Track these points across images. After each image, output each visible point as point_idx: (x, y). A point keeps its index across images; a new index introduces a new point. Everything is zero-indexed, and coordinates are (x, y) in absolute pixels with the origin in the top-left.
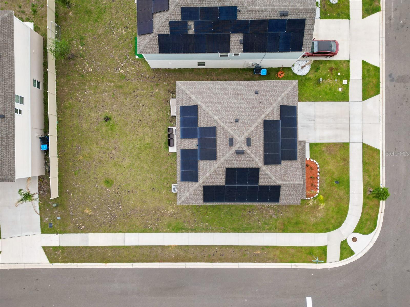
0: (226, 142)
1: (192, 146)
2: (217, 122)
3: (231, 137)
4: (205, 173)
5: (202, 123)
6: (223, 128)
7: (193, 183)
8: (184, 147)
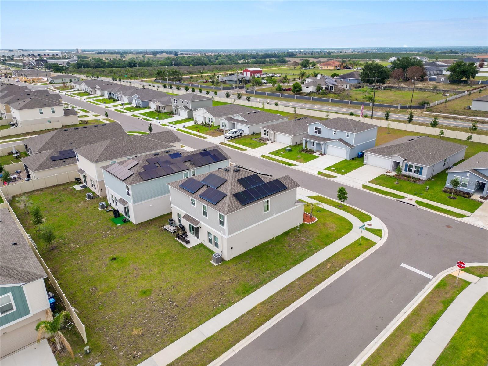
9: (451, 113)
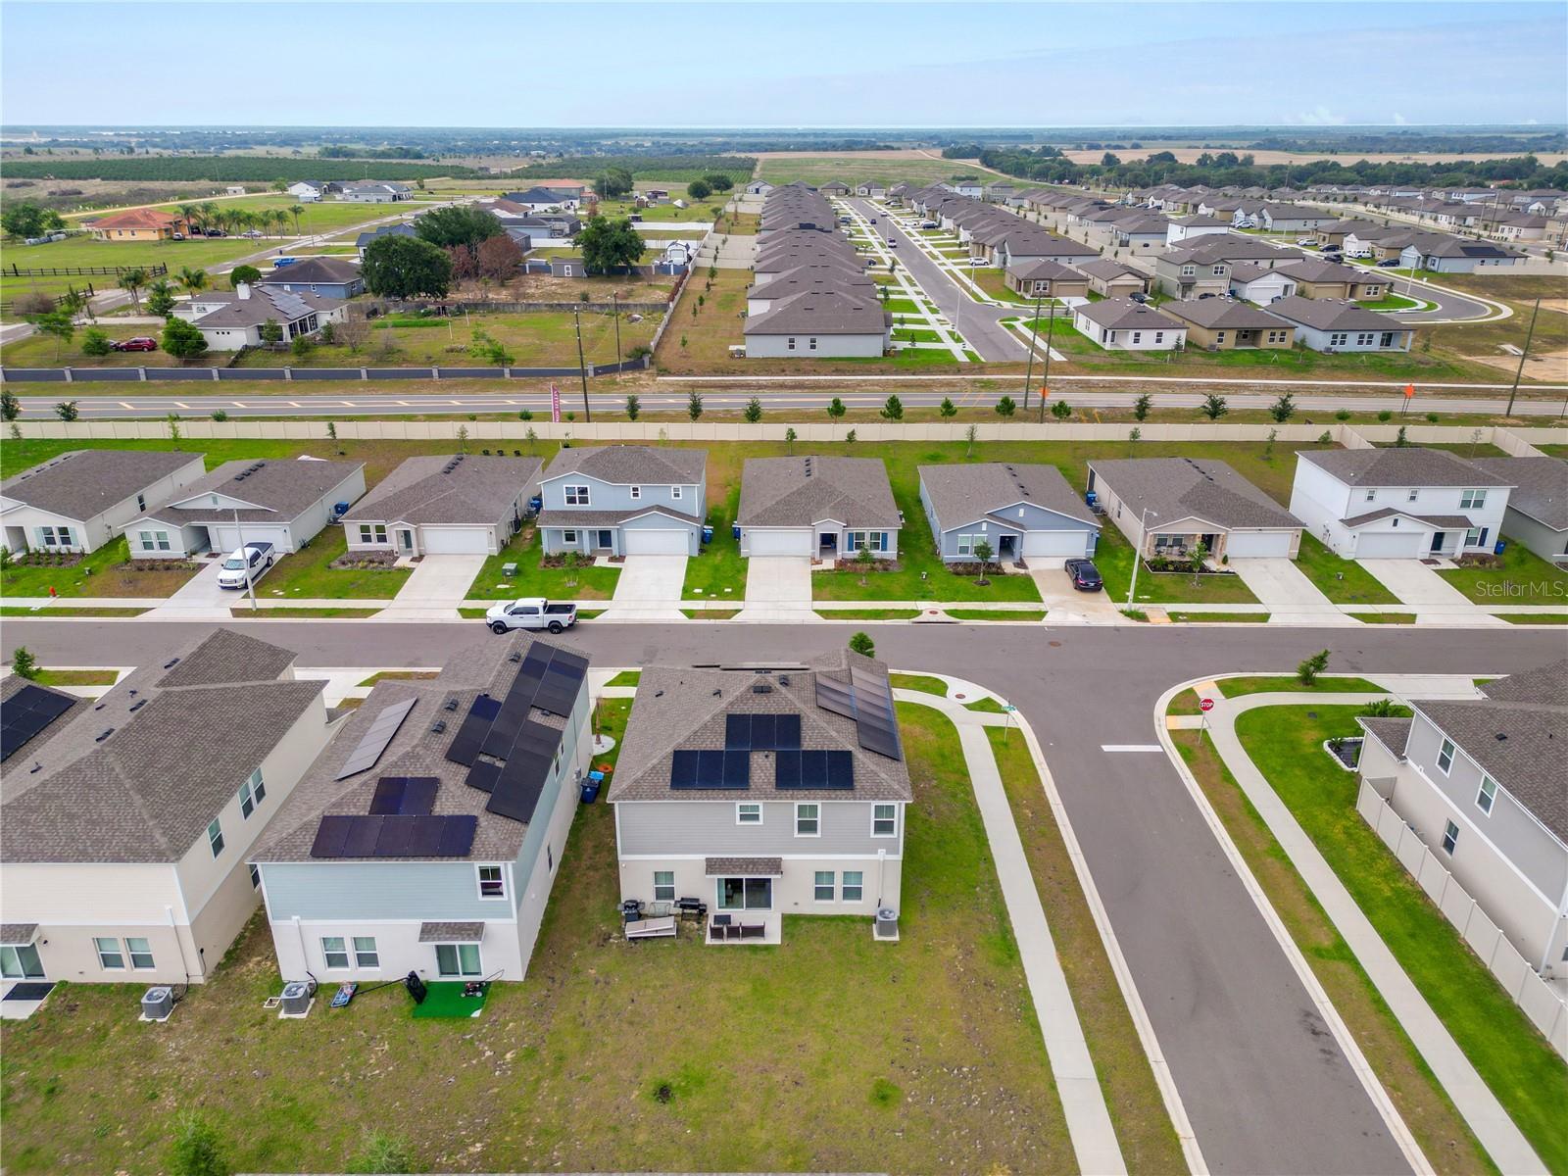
0: (762, 699)
1: (768, 765)
2: (717, 715)
3: (752, 691)
4: (832, 739)
5: (717, 742)
6: (732, 704)
7: (855, 763)
8: (770, 783)
9: (716, 372)
